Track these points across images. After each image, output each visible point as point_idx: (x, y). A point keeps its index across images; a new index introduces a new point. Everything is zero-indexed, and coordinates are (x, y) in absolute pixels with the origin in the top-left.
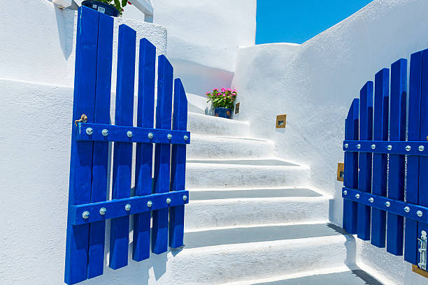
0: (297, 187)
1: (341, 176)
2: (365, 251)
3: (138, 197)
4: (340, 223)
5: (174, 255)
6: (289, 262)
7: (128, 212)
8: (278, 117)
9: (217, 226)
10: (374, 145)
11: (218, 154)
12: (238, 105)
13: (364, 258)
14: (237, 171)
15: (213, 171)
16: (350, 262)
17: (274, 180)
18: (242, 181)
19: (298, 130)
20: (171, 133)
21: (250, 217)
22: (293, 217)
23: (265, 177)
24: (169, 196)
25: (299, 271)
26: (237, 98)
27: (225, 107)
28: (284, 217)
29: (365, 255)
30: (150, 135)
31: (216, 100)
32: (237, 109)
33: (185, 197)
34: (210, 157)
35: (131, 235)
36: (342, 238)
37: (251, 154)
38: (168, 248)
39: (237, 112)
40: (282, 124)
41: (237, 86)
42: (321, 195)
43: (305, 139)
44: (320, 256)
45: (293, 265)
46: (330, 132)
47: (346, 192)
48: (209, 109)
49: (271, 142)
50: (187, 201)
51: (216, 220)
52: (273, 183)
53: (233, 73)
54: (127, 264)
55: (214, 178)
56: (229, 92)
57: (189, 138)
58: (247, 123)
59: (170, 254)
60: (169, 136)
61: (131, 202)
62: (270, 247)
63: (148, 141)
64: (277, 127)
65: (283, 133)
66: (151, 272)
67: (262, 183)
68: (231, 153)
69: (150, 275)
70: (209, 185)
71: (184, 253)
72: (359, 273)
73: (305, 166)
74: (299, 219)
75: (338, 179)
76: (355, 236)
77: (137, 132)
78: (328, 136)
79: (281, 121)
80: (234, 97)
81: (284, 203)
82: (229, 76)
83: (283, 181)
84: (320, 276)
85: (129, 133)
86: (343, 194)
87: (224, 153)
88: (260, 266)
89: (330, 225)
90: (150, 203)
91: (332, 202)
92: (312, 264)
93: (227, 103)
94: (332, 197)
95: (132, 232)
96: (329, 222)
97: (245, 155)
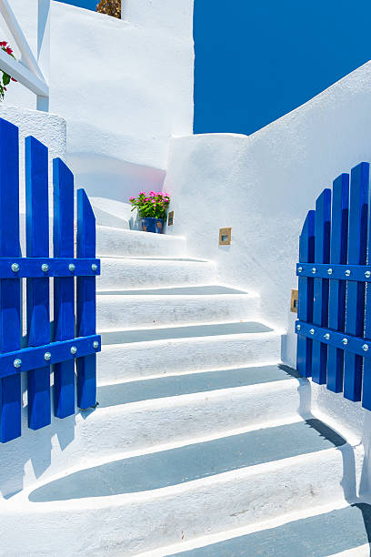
0: (244, 321)
1: (295, 306)
2: (321, 396)
3: (31, 348)
4: (293, 364)
5: (85, 416)
6: (230, 416)
7: (18, 370)
8: (221, 230)
9: (142, 374)
10: (330, 270)
11: (144, 281)
12: (172, 214)
13: (320, 405)
14: (168, 303)
15: (136, 305)
16: (303, 411)
17: (215, 313)
18: (174, 316)
19: (246, 247)
20: (74, 262)
21: (182, 362)
22: (236, 359)
23: (203, 309)
24: (73, 344)
25: (243, 425)
26: (170, 205)
27: (155, 217)
28: (226, 359)
29: (322, 401)
30: (44, 267)
31: (144, 207)
32: (171, 220)
33: (95, 344)
34: (133, 285)
35: (25, 397)
36: (294, 382)
37: (186, 279)
38: (76, 409)
39: (171, 223)
40: (226, 240)
41: (170, 189)
42: (272, 330)
43: (254, 259)
44: (268, 406)
45: (235, 419)
46: (282, 251)
47: (299, 326)
48: (135, 219)
49: (212, 263)
50: (99, 349)
51: (139, 368)
52: (214, 317)
53: (165, 171)
54: (20, 435)
55: (138, 313)
56: (160, 197)
57: (99, 267)
58: (183, 238)
59: (78, 417)
60: (71, 266)
61: (21, 356)
62: (207, 399)
63: (42, 275)
64: (220, 244)
65: (228, 250)
66: (55, 440)
67: (200, 317)
68: (161, 279)
69: (53, 445)
70: (132, 322)
71: (98, 413)
72: (314, 423)
73: (253, 294)
74: (245, 360)
75: (292, 310)
76: (310, 379)
77: (26, 265)
78: (281, 256)
79: (225, 237)
80: (167, 203)
81: (225, 343)
82: (160, 176)
83: (227, 314)
84: (267, 429)
85: (15, 266)
86: (296, 329)
87: (152, 279)
88: (195, 423)
89: (282, 367)
90: (47, 355)
91: (284, 338)
92: (258, 416)
93: (157, 211)
94: (284, 333)
95: (26, 393)
96: (281, 363)
97: (179, 281)
